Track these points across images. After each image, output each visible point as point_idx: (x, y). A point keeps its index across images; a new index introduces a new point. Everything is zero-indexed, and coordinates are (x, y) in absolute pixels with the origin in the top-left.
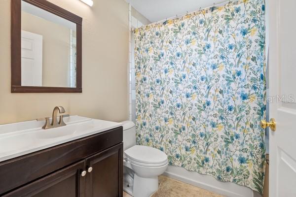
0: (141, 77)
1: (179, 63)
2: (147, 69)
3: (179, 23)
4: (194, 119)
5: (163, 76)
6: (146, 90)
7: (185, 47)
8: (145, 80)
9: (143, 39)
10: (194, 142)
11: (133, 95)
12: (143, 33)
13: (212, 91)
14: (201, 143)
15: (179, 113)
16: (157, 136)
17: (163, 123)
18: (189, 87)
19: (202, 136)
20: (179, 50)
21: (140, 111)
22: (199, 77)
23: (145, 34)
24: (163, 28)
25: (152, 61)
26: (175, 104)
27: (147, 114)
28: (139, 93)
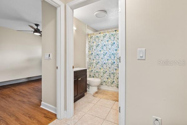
0: (91, 53)
1: (105, 48)
2: (93, 50)
3: (105, 34)
4: (110, 68)
5: (99, 52)
6: (93, 58)
7: (107, 43)
8: (92, 54)
9: (92, 38)
10: (110, 76)
11: (87, 59)
12: (92, 36)
13: (115, 58)
14: (112, 76)
15: (105, 66)
16: (97, 75)
17: (99, 70)
18: (108, 57)
19: (112, 73)
20: (105, 44)
21: (90, 66)
22: (111, 53)
23: (92, 37)
24: (99, 35)
25: (95, 47)
26: (103, 63)
27: (93, 67)
28: (90, 59)
